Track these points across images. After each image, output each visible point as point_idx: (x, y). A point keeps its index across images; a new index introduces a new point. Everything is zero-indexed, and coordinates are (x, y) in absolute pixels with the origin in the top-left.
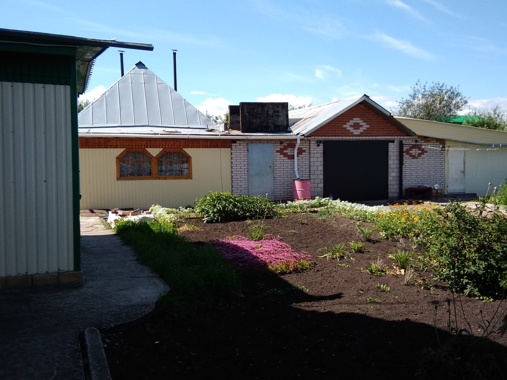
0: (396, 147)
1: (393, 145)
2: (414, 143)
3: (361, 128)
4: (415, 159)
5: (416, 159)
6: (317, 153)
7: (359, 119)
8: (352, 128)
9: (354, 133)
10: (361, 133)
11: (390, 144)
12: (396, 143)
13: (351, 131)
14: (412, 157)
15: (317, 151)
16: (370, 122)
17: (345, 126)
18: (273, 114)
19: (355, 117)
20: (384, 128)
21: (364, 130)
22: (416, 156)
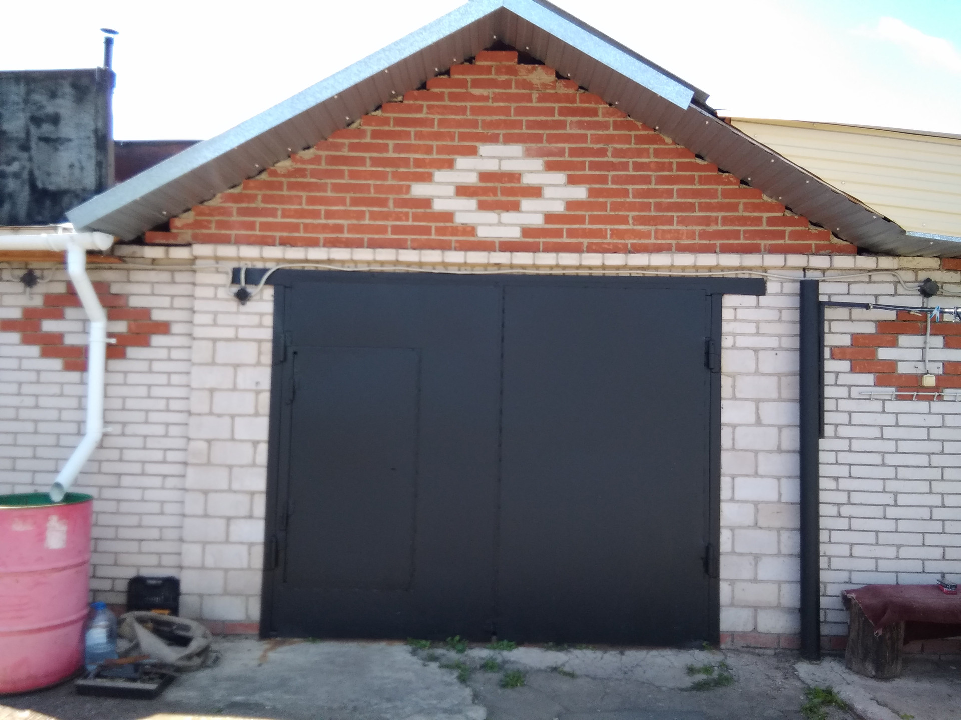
0: (780, 320)
1: (758, 307)
2: (915, 301)
3: (526, 204)
4: (920, 398)
5: (930, 399)
6: (237, 339)
7: (516, 150)
8: (472, 203)
9: (483, 233)
10: (527, 232)
11: (729, 301)
12: (781, 294)
13: (460, 219)
14: (900, 388)
15: (237, 327)
16: (594, 166)
17: (419, 190)
18: (28, 133)
19: (492, 140)
20: (691, 208)
21: (549, 218)
22: (930, 381)
